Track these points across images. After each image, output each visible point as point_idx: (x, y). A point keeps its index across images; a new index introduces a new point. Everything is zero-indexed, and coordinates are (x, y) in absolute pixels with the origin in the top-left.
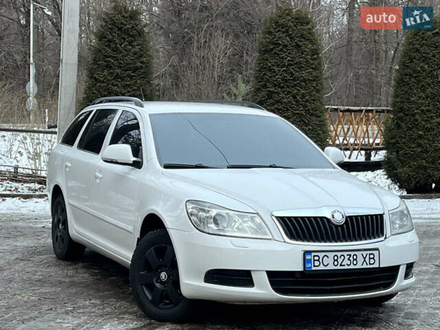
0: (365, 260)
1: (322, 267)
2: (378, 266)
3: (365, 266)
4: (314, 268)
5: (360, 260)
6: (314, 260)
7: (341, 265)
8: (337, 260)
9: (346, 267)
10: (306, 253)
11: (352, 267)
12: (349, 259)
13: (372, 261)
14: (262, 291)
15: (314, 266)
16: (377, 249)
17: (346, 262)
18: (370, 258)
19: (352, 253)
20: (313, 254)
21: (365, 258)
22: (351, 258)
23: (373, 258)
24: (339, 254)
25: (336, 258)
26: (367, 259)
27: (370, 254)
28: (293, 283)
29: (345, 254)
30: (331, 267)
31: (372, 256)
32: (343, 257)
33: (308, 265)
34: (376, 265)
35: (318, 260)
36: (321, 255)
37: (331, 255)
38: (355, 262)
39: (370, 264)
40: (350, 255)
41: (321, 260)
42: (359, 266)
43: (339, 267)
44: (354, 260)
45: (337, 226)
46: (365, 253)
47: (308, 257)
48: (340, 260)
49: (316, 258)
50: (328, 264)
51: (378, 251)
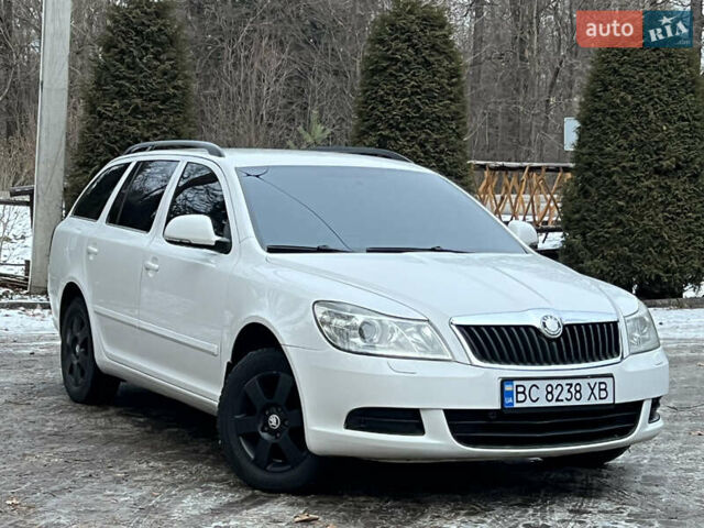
0: (592, 393)
1: (528, 404)
2: (611, 402)
3: (593, 402)
4: (516, 405)
5: (586, 392)
6: (518, 393)
7: (557, 400)
8: (551, 393)
9: (565, 403)
10: (505, 381)
11: (574, 403)
12: (569, 391)
13: (603, 394)
14: (437, 440)
15: (518, 402)
16: (611, 376)
17: (565, 395)
18: (600, 390)
19: (574, 382)
20: (516, 383)
21: (592, 390)
22: (573, 390)
23: (605, 389)
24: (554, 383)
25: (549, 389)
26: (596, 391)
27: (600, 383)
29: (563, 382)
30: (542, 403)
31: (603, 386)
32: (560, 388)
33: (508, 401)
34: (609, 401)
35: (523, 393)
36: (528, 384)
37: (543, 384)
38: (578, 396)
39: (600, 398)
40: (571, 385)
41: (527, 393)
42: (583, 402)
43: (554, 404)
44: (577, 392)
45: (550, 340)
46: (592, 381)
47: (508, 388)
48: (556, 393)
49: (520, 389)
50: (538, 398)
51: (612, 379)
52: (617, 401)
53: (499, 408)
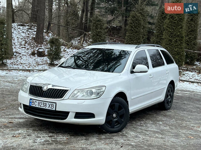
1: (34, 106)
3: (49, 108)
4: (32, 105)
5: (48, 106)
7: (40, 106)
9: (42, 107)
10: (31, 99)
11: (44, 108)
12: (43, 105)
13: (52, 107)
17: (42, 105)
18: (52, 106)
19: (45, 102)
20: (32, 100)
21: (49, 105)
22: (44, 104)
23: (53, 106)
24: (40, 102)
26: (50, 106)
28: (29, 110)
29: (42, 102)
30: (37, 106)
31: (52, 105)
33: (30, 104)
34: (54, 109)
36: (35, 101)
37: (38, 101)
40: (44, 103)
42: (47, 108)
43: (39, 107)
44: (45, 105)
46: (50, 103)
47: (31, 101)
48: (40, 104)
49: (33, 102)
50: (36, 105)
51: (55, 104)
52: (57, 110)
53: (29, 105)
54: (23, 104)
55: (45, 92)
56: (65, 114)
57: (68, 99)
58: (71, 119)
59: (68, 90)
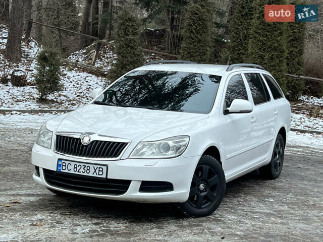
0: (95, 171)
1: (66, 171)
2: (105, 177)
3: (95, 175)
4: (62, 171)
5: (92, 170)
6: (63, 166)
7: (78, 171)
8: (76, 168)
9: (82, 174)
10: (60, 160)
11: (86, 174)
12: (84, 169)
13: (101, 173)
15: (63, 169)
17: (82, 170)
18: (99, 171)
19: (87, 165)
20: (63, 161)
21: (95, 170)
22: (86, 168)
23: (102, 171)
24: (78, 164)
25: (76, 166)
26: (97, 171)
27: (100, 168)
29: (82, 164)
30: (72, 172)
31: (101, 169)
32: (80, 166)
33: (59, 168)
35: (65, 166)
36: (67, 163)
37: (73, 164)
38: (88, 171)
39: (99, 174)
40: (85, 166)
41: (66, 166)
42: (91, 175)
43: (77, 173)
44: (87, 169)
45: (83, 146)
46: (96, 166)
47: (60, 163)
48: (78, 168)
49: (64, 164)
50: (70, 170)
51: (106, 167)
52: (109, 177)
53: (56, 170)
54: (44, 169)
55: (87, 146)
56: (123, 185)
57: (128, 158)
58: (133, 193)
59: (127, 143)
